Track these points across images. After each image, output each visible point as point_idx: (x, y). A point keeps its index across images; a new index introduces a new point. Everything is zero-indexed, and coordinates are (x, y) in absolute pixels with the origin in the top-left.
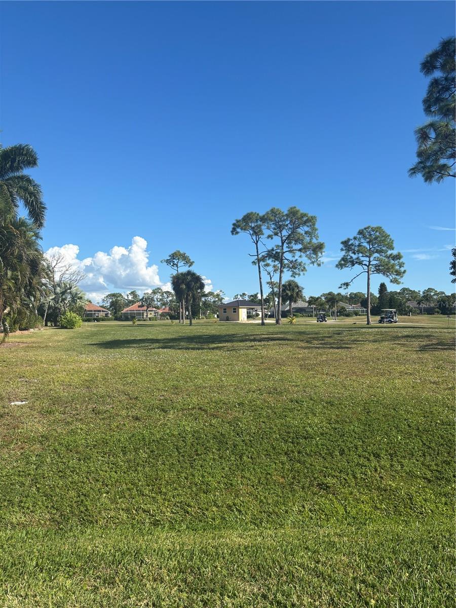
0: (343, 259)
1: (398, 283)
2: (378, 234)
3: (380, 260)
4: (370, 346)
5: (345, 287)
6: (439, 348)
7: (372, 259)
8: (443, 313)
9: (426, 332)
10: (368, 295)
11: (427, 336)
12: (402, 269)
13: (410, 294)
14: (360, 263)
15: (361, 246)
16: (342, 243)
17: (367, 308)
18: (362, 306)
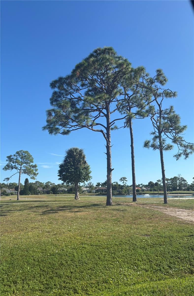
0: (7, 165)
1: (34, 179)
2: (26, 154)
3: (27, 167)
4: (17, 213)
5: (7, 180)
6: (51, 213)
7: (22, 166)
8: (54, 193)
9: (46, 204)
10: (19, 184)
11: (46, 206)
12: (37, 172)
13: (39, 184)
14: (16, 168)
15: (17, 159)
16: (7, 157)
17: (18, 191)
18: (15, 190)
